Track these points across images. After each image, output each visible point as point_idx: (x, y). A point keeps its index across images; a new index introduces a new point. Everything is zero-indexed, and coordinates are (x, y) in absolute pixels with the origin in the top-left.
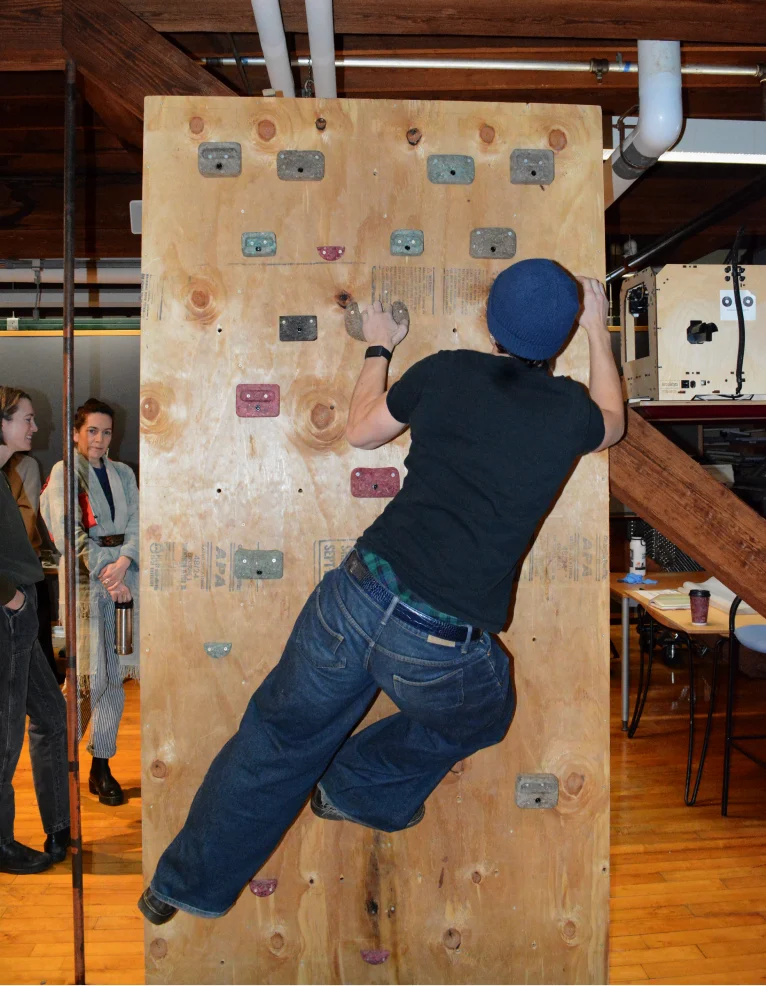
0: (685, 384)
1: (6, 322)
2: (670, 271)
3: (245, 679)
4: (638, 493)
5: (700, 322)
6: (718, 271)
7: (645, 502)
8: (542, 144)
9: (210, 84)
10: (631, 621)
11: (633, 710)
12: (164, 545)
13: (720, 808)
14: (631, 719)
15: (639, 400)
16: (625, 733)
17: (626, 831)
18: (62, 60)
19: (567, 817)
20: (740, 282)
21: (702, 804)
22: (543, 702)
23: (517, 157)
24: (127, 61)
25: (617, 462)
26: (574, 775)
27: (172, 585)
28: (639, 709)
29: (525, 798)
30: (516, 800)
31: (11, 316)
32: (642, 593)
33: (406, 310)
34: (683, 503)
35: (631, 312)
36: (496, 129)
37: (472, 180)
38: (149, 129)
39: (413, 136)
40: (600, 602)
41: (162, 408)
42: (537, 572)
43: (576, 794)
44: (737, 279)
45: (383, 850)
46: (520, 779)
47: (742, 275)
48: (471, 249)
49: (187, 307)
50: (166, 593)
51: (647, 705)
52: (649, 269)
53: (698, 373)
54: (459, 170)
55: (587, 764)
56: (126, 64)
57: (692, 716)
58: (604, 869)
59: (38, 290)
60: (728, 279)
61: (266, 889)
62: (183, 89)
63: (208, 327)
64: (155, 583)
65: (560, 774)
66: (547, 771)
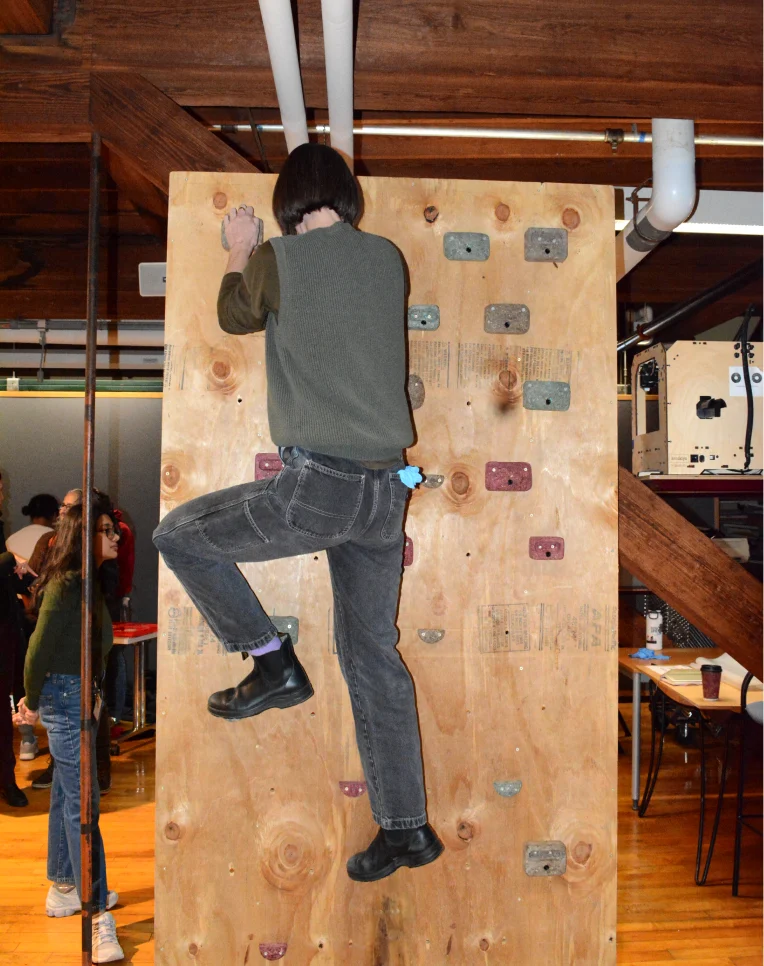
0: (694, 458)
1: (6, 382)
2: (680, 347)
3: (258, 743)
4: (648, 566)
5: (709, 398)
6: (728, 347)
7: (654, 574)
8: (554, 222)
9: (232, 159)
10: (643, 699)
11: (643, 790)
12: (182, 610)
13: (730, 888)
14: (641, 798)
15: (648, 474)
16: (636, 813)
17: (634, 909)
18: (89, 134)
19: (574, 885)
20: (749, 359)
21: (712, 884)
22: (552, 770)
23: (531, 235)
24: (152, 136)
25: (627, 535)
26: (582, 843)
27: (189, 649)
28: (649, 788)
29: (534, 865)
30: (525, 869)
31: (11, 375)
32: (653, 668)
33: (421, 383)
34: (691, 575)
35: (643, 387)
36: (511, 207)
37: (487, 258)
38: (174, 203)
39: (430, 214)
40: (608, 672)
41: (182, 475)
42: (547, 643)
43: (583, 862)
44: (746, 356)
45: (391, 917)
46: (527, 847)
47: (751, 351)
48: (486, 325)
49: (209, 377)
50: (183, 657)
51: (658, 784)
52: (659, 345)
53: (707, 448)
54: (473, 247)
55: (595, 833)
56: (151, 139)
57: (702, 796)
58: (611, 939)
59: (43, 350)
60: (737, 355)
61: (276, 952)
62: (208, 165)
63: (228, 397)
64: (173, 647)
65: (568, 842)
66: (555, 839)
